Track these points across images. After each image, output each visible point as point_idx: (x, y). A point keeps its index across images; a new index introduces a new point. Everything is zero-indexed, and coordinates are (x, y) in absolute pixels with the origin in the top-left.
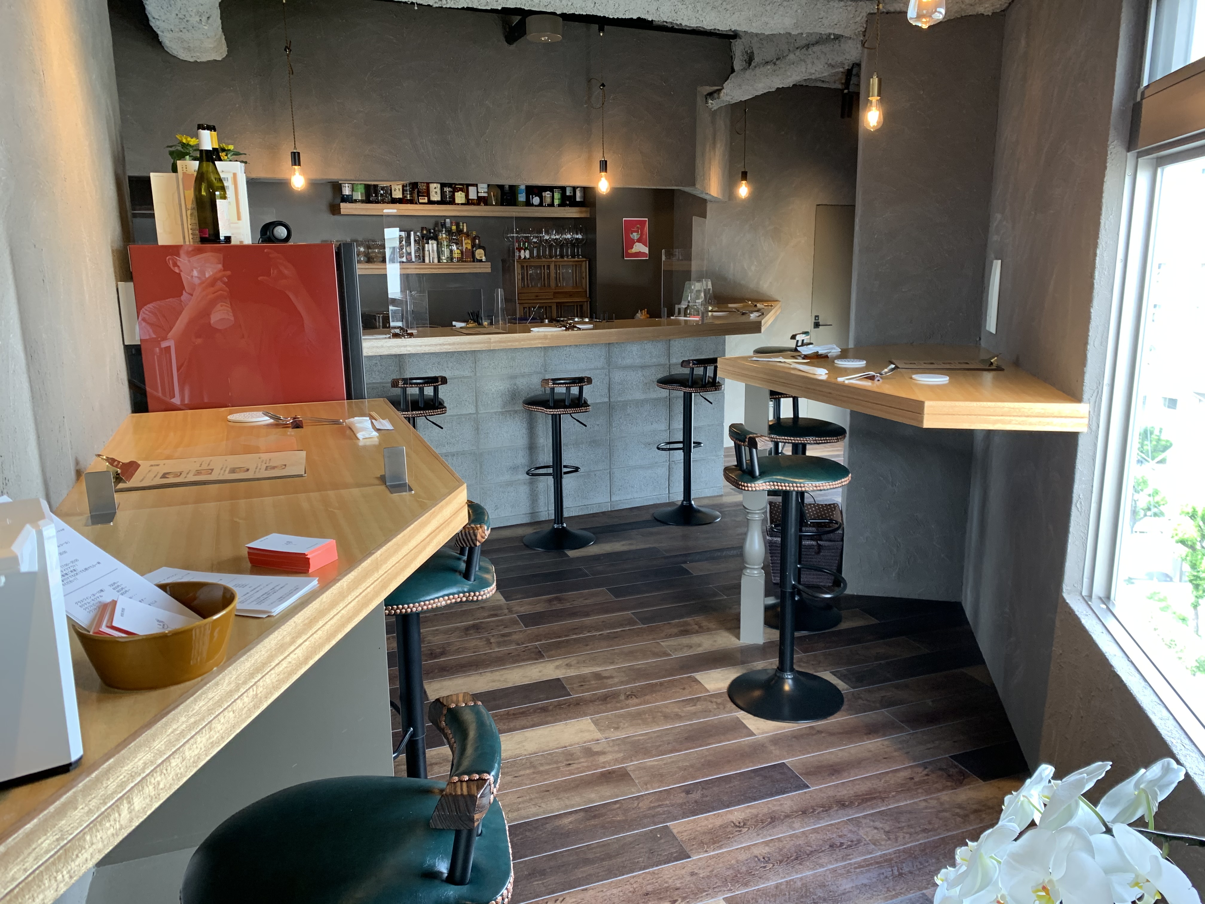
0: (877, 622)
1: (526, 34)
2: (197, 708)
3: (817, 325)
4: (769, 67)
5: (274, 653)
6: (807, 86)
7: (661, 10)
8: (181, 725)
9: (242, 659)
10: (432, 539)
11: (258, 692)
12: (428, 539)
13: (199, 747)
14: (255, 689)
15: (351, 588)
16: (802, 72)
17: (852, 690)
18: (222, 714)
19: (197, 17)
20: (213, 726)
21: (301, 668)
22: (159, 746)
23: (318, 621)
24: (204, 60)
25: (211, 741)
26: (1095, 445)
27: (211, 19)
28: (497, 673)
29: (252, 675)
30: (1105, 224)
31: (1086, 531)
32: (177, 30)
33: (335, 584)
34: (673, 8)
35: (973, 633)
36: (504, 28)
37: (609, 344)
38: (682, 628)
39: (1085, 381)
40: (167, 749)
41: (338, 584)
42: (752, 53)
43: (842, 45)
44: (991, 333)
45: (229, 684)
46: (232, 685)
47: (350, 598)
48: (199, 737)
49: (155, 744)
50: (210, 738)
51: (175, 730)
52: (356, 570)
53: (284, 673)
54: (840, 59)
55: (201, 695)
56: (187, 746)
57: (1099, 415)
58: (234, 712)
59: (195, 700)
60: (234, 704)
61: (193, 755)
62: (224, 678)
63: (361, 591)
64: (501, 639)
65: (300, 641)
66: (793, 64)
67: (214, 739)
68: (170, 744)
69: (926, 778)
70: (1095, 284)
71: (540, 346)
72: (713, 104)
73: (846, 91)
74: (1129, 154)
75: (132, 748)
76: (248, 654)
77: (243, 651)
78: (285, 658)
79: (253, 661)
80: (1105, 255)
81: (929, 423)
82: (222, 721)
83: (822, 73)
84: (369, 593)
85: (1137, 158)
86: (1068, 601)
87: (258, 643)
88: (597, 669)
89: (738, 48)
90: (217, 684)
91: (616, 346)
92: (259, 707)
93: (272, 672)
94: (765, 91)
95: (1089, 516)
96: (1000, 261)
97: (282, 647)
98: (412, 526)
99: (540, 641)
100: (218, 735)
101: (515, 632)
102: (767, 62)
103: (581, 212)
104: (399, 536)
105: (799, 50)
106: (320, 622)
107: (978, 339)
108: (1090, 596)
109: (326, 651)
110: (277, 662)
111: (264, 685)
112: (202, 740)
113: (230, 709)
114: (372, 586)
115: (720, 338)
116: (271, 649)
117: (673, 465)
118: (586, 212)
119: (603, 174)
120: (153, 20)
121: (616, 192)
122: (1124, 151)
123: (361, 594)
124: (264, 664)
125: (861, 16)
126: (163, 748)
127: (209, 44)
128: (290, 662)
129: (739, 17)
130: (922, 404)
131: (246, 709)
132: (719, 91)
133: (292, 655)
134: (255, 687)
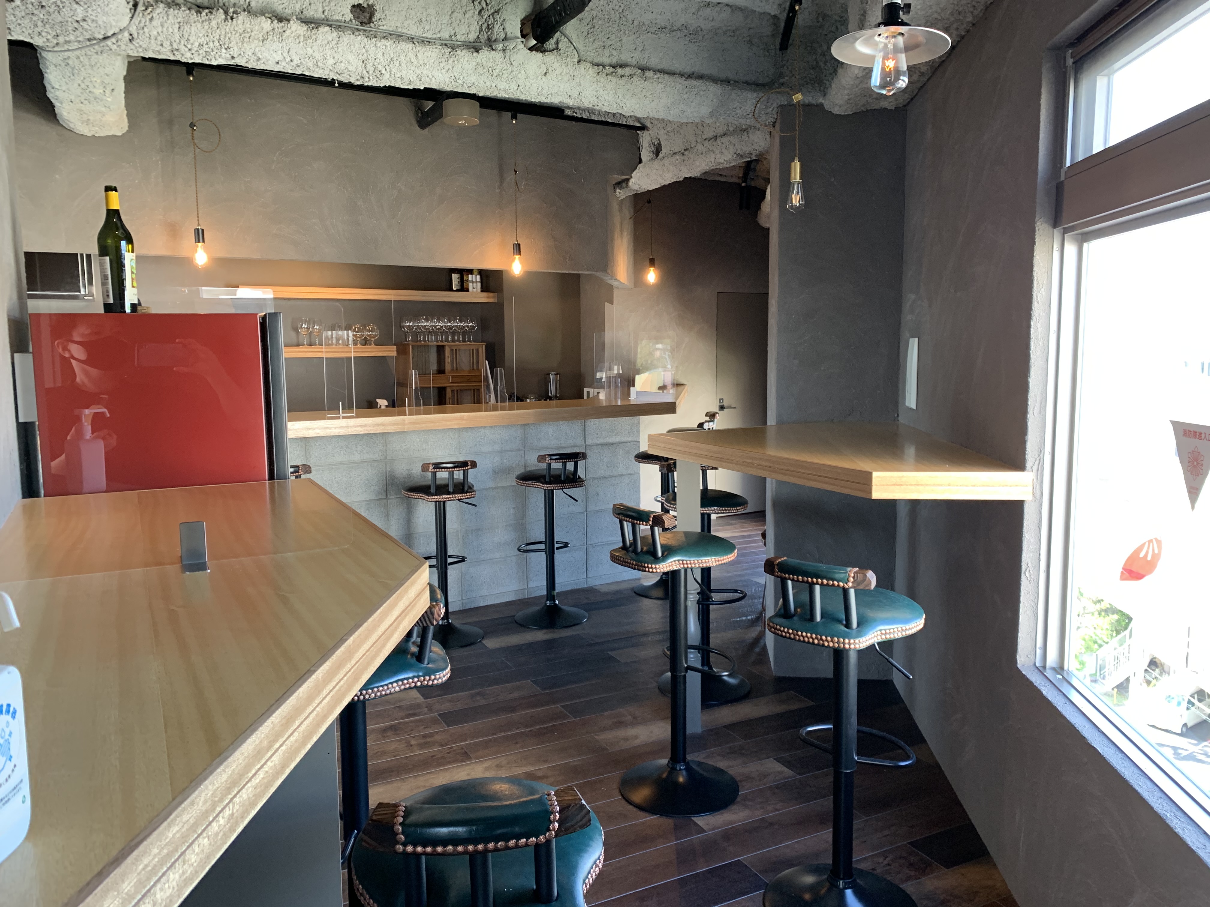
0: (812, 703)
1: (442, 116)
2: (170, 835)
3: (722, 408)
4: (678, 157)
5: (251, 760)
6: (706, 179)
7: (583, 95)
8: (153, 859)
9: (219, 770)
10: (399, 624)
11: (235, 811)
12: (395, 623)
13: (171, 886)
14: (231, 807)
15: (327, 679)
16: (711, 162)
17: (799, 777)
18: (196, 842)
19: (101, 87)
20: (187, 858)
21: (278, 779)
22: (128, 888)
23: (294, 721)
24: (102, 135)
25: (185, 877)
26: (1040, 513)
27: (115, 91)
28: (421, 778)
29: (229, 790)
30: (1037, 296)
31: (1036, 600)
32: (78, 101)
33: (311, 676)
34: (595, 93)
35: (909, 711)
36: (417, 113)
37: (525, 425)
38: (616, 720)
39: (1027, 449)
40: (136, 892)
41: (314, 676)
42: (660, 145)
43: (751, 136)
44: (911, 409)
45: (205, 802)
46: (208, 804)
47: (325, 693)
48: (171, 874)
49: (124, 886)
50: (184, 873)
51: (146, 866)
52: (330, 660)
53: (261, 786)
54: (748, 150)
55: (175, 819)
56: (159, 886)
57: (1042, 482)
58: (208, 837)
59: (169, 826)
60: (209, 827)
61: (165, 897)
62: (199, 796)
63: (335, 683)
64: (422, 741)
65: (277, 745)
66: (702, 154)
67: (187, 875)
68: (140, 883)
69: (887, 868)
70: (1031, 355)
71: (456, 427)
72: (621, 194)
73: (743, 185)
74: (1055, 230)
75: (98, 895)
76: (225, 763)
77: (217, 760)
78: (262, 767)
79: (230, 772)
80: (1039, 326)
81: (877, 494)
82: (196, 851)
83: (730, 163)
84: (342, 687)
85: (1064, 234)
86: (1023, 673)
87: (235, 750)
88: (531, 769)
89: (645, 140)
90: (193, 803)
91: (532, 427)
92: (234, 831)
93: (249, 785)
94: (673, 181)
95: (1038, 584)
96: (917, 339)
97: (258, 754)
98: (382, 608)
99: (466, 741)
100: (192, 868)
101: (437, 732)
102: (675, 153)
103: (488, 297)
104: (370, 620)
105: (707, 141)
106: (297, 722)
107: (896, 415)
108: (1044, 667)
109: (302, 756)
110: (253, 771)
111: (240, 802)
112: (174, 877)
113: (205, 835)
114: (345, 678)
115: (635, 418)
116: (248, 757)
117: (590, 549)
118: (494, 297)
119: (517, 257)
120: (52, 90)
121: (529, 275)
122: (1051, 229)
123: (334, 687)
124: (241, 775)
125: (772, 107)
126: (133, 891)
127: (110, 118)
128: (267, 772)
129: (657, 104)
130: (870, 474)
131: (222, 833)
132: (627, 180)
133: (269, 763)
134: (231, 805)
